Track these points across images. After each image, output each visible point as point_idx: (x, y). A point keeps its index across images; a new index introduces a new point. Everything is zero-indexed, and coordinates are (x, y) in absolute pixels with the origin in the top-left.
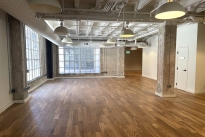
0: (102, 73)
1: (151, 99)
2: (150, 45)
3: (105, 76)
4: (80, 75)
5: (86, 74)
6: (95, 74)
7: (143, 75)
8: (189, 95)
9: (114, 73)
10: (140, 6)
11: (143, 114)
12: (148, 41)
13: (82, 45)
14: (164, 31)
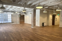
0: (12, 22)
1: (31, 29)
2: (27, 14)
3: (13, 23)
4: (4, 23)
5: (6, 23)
6: (10, 23)
7: (25, 23)
8: (38, 27)
9: (16, 22)
10: (28, 4)
11: (31, 33)
12: (26, 13)
13: (5, 13)
14: (33, 11)
